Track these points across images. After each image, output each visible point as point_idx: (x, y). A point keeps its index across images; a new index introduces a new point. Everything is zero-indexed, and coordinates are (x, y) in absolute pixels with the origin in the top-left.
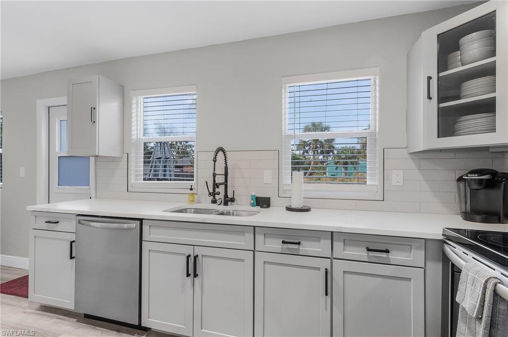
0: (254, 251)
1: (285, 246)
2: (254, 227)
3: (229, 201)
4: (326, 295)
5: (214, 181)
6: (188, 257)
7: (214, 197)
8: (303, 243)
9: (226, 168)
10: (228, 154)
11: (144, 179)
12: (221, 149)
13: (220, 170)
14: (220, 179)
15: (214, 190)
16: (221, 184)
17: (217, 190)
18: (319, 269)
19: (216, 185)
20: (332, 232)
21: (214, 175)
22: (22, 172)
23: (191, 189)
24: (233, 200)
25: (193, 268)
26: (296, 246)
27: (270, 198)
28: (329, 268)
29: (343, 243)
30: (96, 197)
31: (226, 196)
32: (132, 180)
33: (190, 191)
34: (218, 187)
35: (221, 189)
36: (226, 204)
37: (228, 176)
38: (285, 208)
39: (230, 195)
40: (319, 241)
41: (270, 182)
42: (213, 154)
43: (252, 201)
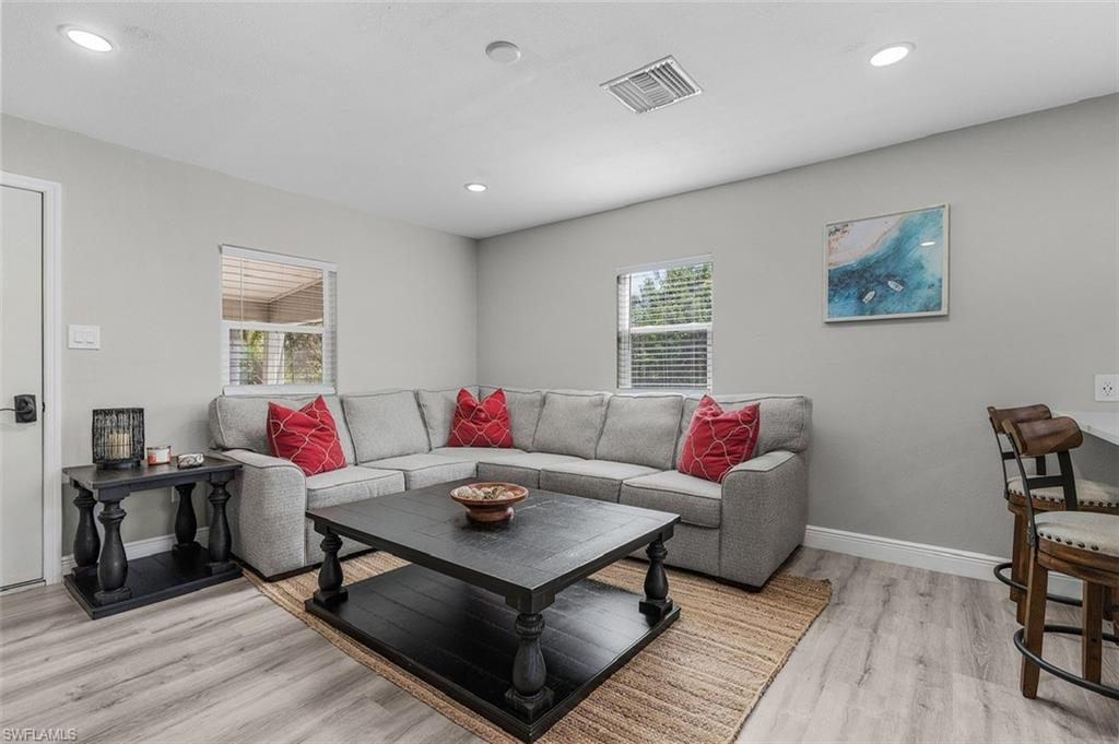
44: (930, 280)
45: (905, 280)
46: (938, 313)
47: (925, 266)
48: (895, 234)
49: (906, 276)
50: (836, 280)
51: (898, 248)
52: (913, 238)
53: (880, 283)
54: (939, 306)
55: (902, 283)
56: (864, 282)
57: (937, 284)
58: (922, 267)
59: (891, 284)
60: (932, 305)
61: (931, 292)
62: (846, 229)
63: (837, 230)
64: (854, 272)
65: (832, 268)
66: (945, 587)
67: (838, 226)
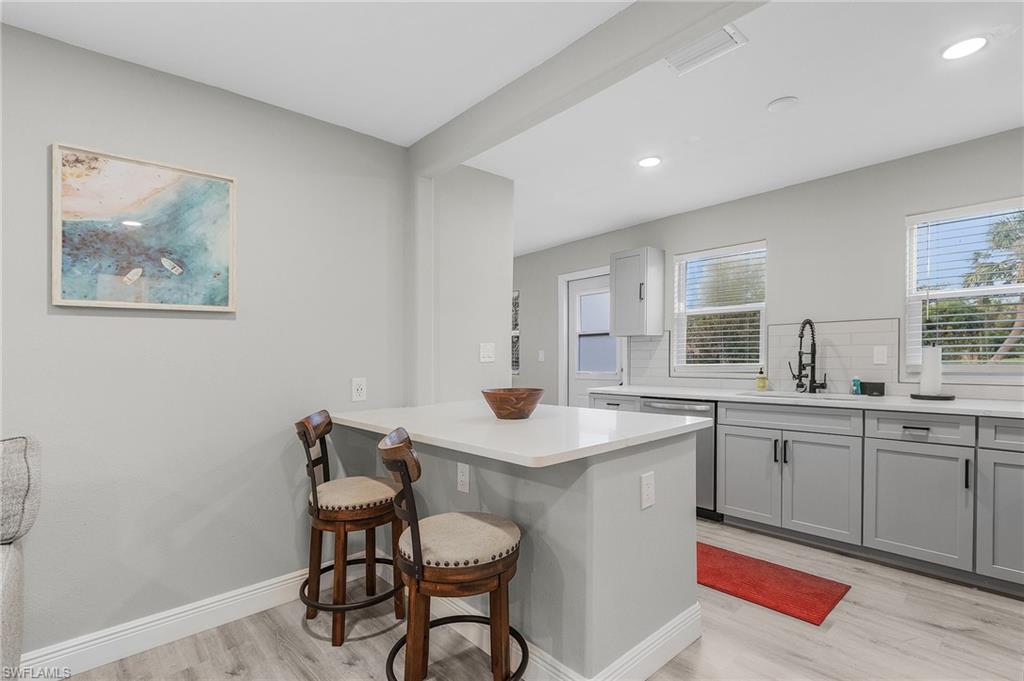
0: (863, 438)
1: (908, 432)
2: (864, 410)
3: (818, 387)
4: (967, 486)
5: (801, 361)
6: (776, 441)
7: (800, 381)
8: (932, 428)
9: (814, 346)
10: (816, 326)
11: (688, 362)
12: (809, 322)
13: (807, 349)
14: (807, 359)
15: (800, 373)
16: (808, 365)
17: (804, 372)
18: (957, 459)
19: (802, 367)
20: (977, 417)
21: (801, 354)
22: (541, 356)
23: (761, 373)
24: (823, 386)
25: (781, 453)
26: (924, 433)
27: (883, 384)
28: (972, 459)
29: (994, 431)
30: (629, 384)
31: (813, 381)
32: (674, 364)
33: (758, 375)
34: (805, 369)
35: (808, 371)
36: (813, 390)
37: (817, 356)
38: (909, 397)
39: (819, 379)
40: (958, 428)
41: (885, 363)
42: (799, 327)
43: (855, 388)
44: (216, 267)
45: (185, 260)
46: (226, 309)
47: (210, 248)
48: (171, 197)
49: (186, 256)
50: (76, 240)
51: (174, 217)
52: (195, 210)
53: (150, 258)
54: (225, 301)
55: (180, 263)
56: (125, 252)
57: (223, 272)
58: (206, 249)
59: (166, 263)
60: (217, 299)
61: (217, 283)
62: (93, 164)
63: (77, 161)
64: (108, 235)
65: (70, 219)
66: (247, 643)
67: (82, 157)
